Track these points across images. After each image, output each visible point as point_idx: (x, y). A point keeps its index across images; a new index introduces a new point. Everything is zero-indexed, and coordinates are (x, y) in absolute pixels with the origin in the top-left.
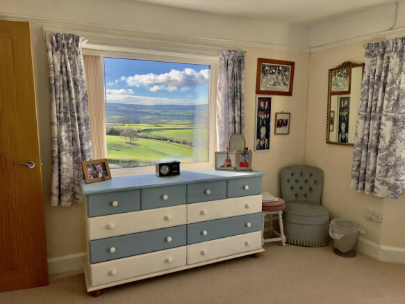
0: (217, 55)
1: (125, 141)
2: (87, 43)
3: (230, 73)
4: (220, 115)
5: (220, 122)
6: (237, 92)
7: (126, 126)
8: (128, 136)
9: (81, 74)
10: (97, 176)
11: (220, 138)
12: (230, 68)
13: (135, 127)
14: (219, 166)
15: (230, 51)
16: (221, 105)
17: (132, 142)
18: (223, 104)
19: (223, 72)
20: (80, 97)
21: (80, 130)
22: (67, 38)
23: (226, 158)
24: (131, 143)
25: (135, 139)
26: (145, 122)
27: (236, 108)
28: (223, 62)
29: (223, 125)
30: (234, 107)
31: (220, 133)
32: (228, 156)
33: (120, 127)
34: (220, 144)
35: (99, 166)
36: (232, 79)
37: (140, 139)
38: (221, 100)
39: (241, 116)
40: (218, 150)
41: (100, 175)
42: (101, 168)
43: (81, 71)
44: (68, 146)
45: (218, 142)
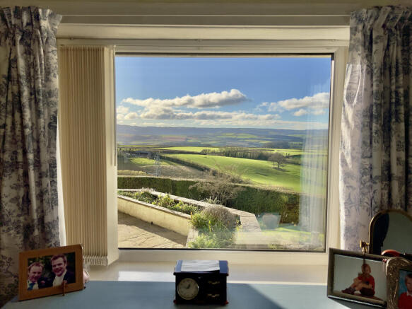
0: (345, 22)
1: (272, 166)
2: (63, 21)
3: (378, 58)
4: (348, 160)
5: (347, 175)
6: (398, 103)
7: (275, 151)
8: (276, 161)
9: (47, 79)
10: (49, 284)
11: (348, 214)
12: (378, 48)
13: (284, 152)
14: (340, 286)
15: (379, 8)
16: (352, 137)
17: (281, 167)
18: (358, 134)
19: (359, 59)
20: (43, 122)
21: (39, 184)
22: (18, 12)
23: (360, 270)
24: (279, 169)
25: (284, 164)
26: (294, 148)
27: (394, 144)
28: (359, 36)
29: (355, 183)
30: (390, 140)
31: (348, 203)
32: (365, 266)
33: (269, 152)
34: (347, 229)
35: (60, 260)
36: (382, 74)
37: (288, 165)
38: (352, 124)
39: (407, 163)
40: (343, 248)
41: (58, 281)
42: (64, 266)
43: (48, 72)
44: (15, 214)
45: (343, 223)
